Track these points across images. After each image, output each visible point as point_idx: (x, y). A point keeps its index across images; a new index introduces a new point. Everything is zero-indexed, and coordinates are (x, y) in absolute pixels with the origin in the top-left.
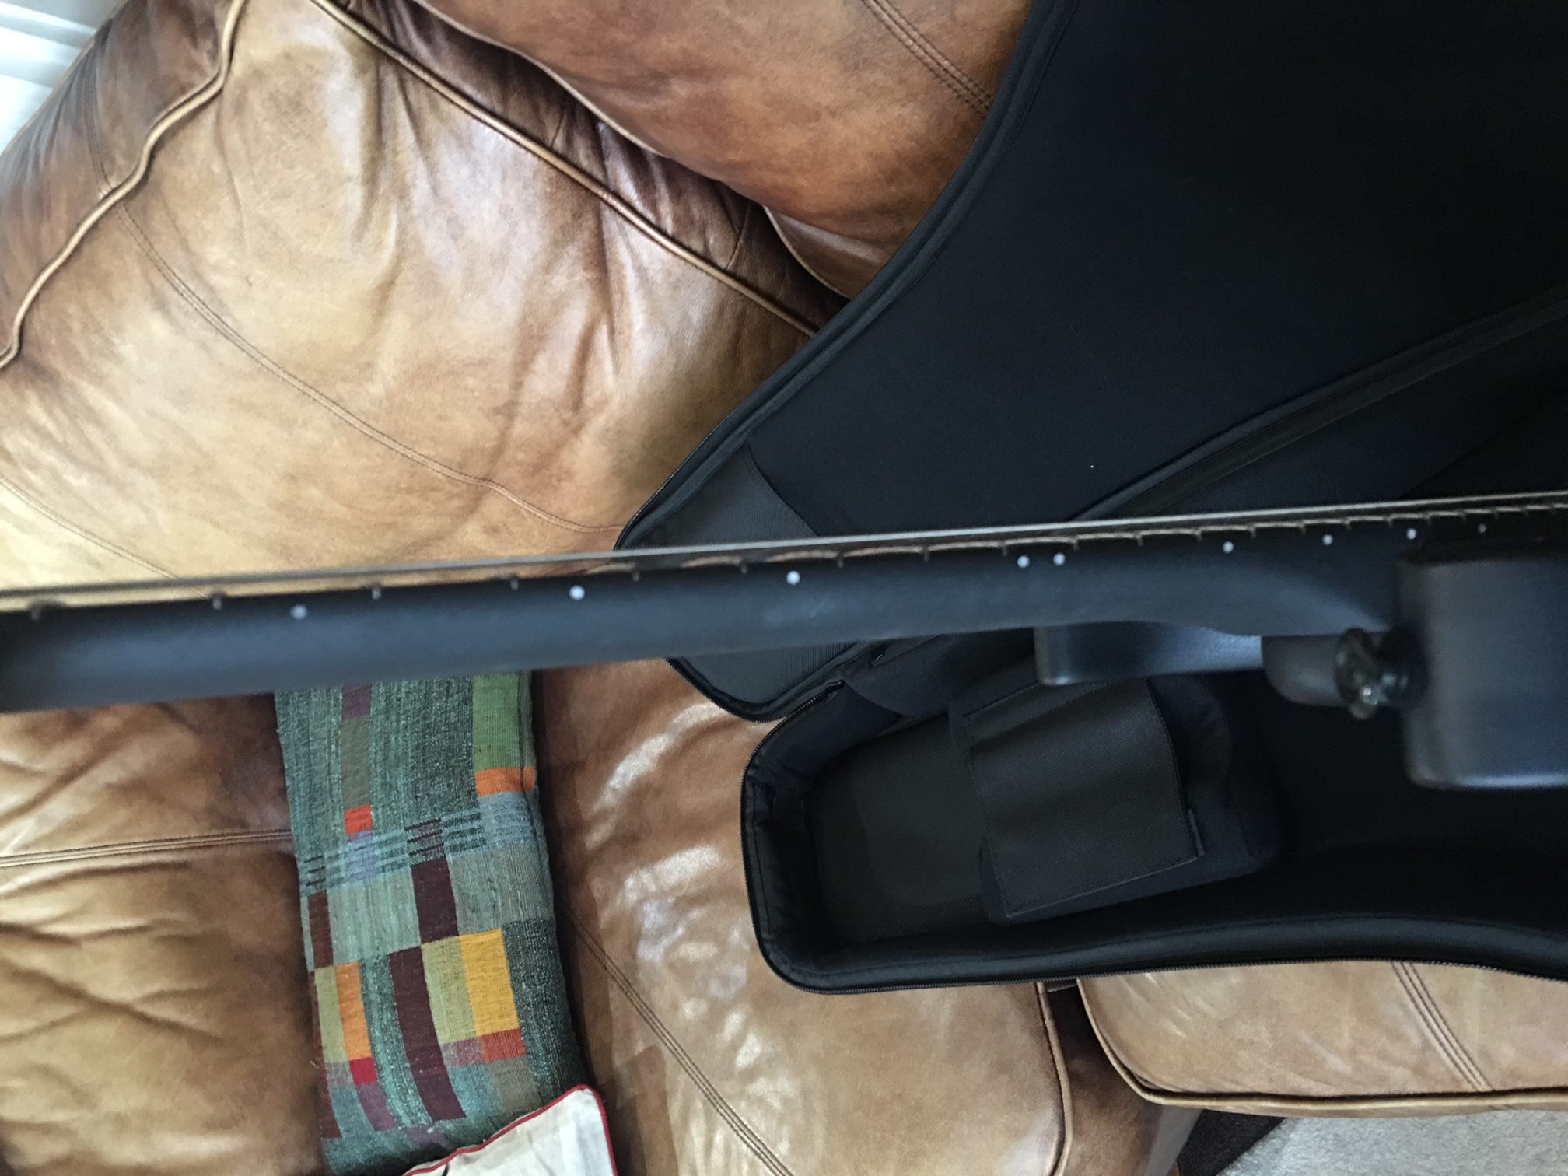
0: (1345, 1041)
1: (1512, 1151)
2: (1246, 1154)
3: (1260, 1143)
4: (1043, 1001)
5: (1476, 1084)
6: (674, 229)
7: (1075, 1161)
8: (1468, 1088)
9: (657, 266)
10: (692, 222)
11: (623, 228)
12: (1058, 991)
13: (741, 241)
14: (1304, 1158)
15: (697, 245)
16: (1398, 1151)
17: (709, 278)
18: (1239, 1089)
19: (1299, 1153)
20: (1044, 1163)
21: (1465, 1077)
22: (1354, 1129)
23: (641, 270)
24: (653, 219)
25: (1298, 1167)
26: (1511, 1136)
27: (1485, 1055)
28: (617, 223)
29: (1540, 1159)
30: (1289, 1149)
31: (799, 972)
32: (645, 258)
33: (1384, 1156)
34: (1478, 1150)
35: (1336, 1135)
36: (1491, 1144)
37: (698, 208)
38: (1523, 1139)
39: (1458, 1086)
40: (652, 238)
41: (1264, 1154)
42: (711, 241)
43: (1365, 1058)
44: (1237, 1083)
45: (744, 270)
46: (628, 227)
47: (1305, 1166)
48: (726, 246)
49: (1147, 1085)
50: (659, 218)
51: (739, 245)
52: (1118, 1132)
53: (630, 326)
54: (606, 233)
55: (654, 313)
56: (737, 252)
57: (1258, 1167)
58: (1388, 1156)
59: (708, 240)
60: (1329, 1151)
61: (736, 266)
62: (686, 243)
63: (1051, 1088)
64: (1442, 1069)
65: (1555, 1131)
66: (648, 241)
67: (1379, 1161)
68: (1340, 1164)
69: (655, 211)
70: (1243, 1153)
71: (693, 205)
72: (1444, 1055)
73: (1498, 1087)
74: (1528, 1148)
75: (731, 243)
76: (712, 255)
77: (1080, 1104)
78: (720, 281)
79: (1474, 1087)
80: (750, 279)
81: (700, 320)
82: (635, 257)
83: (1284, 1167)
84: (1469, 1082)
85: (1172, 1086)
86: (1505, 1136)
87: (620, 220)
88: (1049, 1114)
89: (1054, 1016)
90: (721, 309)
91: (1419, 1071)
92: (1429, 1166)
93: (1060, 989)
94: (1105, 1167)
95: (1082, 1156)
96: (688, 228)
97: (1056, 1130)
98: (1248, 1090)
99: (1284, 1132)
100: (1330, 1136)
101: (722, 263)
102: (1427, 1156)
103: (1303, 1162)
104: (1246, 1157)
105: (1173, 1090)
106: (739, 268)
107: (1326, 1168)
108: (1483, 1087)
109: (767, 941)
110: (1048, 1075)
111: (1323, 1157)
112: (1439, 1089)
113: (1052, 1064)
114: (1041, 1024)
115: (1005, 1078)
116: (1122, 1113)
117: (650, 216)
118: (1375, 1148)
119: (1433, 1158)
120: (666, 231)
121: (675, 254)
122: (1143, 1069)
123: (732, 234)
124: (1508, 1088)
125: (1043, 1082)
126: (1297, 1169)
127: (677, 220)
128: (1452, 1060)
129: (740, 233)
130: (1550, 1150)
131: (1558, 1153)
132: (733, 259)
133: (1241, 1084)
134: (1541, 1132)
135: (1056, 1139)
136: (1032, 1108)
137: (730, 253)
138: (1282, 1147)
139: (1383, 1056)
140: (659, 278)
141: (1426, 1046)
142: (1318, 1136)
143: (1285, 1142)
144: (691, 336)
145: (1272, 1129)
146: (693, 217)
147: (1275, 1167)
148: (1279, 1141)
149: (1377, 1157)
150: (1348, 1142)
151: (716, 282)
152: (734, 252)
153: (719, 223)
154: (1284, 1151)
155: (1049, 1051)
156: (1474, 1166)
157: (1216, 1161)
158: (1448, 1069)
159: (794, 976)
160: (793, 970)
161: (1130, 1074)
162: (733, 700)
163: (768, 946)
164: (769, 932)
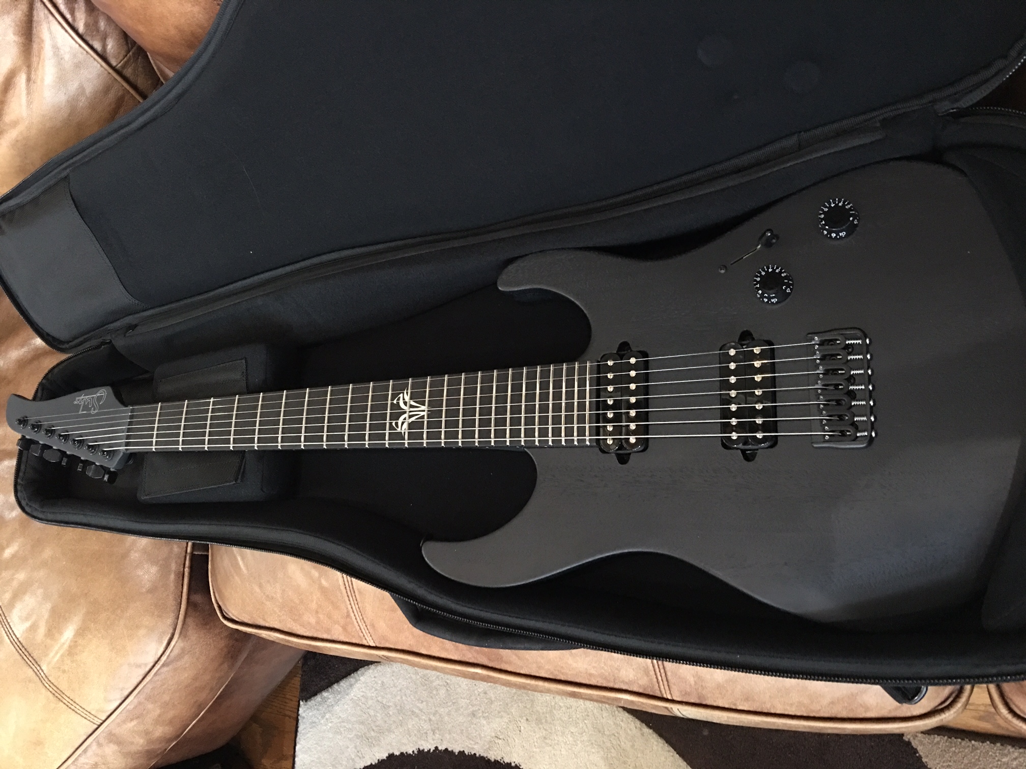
0: (314, 606)
1: (462, 707)
2: (336, 684)
3: (345, 679)
4: (188, 557)
5: (369, 641)
6: (83, 30)
7: (176, 652)
8: (365, 643)
9: (67, 49)
10: (98, 30)
11: (48, 18)
12: (201, 555)
13: (131, 53)
14: (363, 692)
15: (97, 46)
16: (409, 696)
17: (102, 69)
18: (267, 625)
19: (362, 688)
20: (158, 649)
21: (364, 636)
22: (393, 680)
23: (56, 48)
24: (70, 20)
25: (359, 696)
26: (464, 699)
27: (373, 626)
28: (44, 13)
29: (473, 714)
30: (358, 685)
31: (30, 506)
32: (60, 43)
33: (402, 698)
34: (447, 703)
35: (383, 682)
36: (454, 701)
37: (104, 23)
38: (469, 701)
39: (361, 640)
40: (66, 31)
41: (345, 686)
42: (109, 47)
43: (321, 616)
44: (264, 620)
45: (128, 72)
46: (51, 17)
47: (363, 696)
48: (119, 53)
49: (226, 615)
50: (74, 20)
51: (128, 55)
52: (211, 641)
53: (43, 80)
54: (35, 17)
55: (62, 79)
56: (125, 59)
57: (339, 693)
58: (404, 698)
59: (107, 45)
60: (376, 690)
61: (124, 67)
62: (91, 42)
63: (175, 607)
64: (354, 629)
65: (485, 700)
66: (63, 31)
67: (399, 700)
68: (379, 698)
69: (72, 13)
70: (334, 684)
71: (101, 21)
72: (355, 623)
73: (378, 645)
74: (470, 706)
75: (123, 53)
76: (108, 55)
77: (190, 621)
78: (109, 73)
79: (368, 642)
80: (132, 78)
81: (91, 93)
82: (53, 38)
83: (352, 695)
84: (366, 639)
85: (237, 618)
86: (461, 698)
87: (46, 12)
88: (170, 621)
89: (191, 567)
90: (107, 90)
91: (344, 628)
92: (421, 708)
93: (203, 554)
94: (197, 659)
95: (183, 649)
96: (95, 33)
97: (171, 631)
98: (271, 626)
99: (358, 676)
100: (380, 682)
101: (114, 63)
102: (422, 702)
103: (362, 694)
104: (335, 686)
105: (237, 620)
106: (125, 70)
107: (372, 699)
108: (372, 644)
109: (20, 484)
110: (175, 599)
111: (373, 693)
112: (354, 641)
113: (180, 593)
114: (182, 569)
115: (150, 596)
116: (217, 631)
117: (68, 16)
118: (399, 693)
119: (424, 703)
120: (78, 30)
121: (80, 45)
122: (225, 605)
123: (125, 47)
124: (382, 646)
125: (171, 602)
126: (358, 698)
127: (87, 25)
128: (359, 626)
129: (132, 48)
130: (479, 710)
131: (483, 712)
132: (122, 62)
133: (267, 622)
134: (478, 699)
135: (169, 636)
136: (159, 616)
137: (121, 58)
138: (355, 684)
139: (329, 616)
140: (67, 57)
141: (348, 616)
142: (374, 680)
143: (357, 681)
144: (83, 101)
145: (353, 673)
146: (99, 27)
147: (347, 694)
148: (354, 680)
149: (399, 698)
150: (387, 687)
151: (106, 72)
152: (124, 58)
153: (117, 37)
154: (355, 686)
155: (181, 587)
156: (442, 712)
157: (319, 686)
158: (356, 630)
159: (27, 509)
160: (27, 504)
161: (220, 607)
162: (48, 335)
163: (19, 488)
164: (22, 480)
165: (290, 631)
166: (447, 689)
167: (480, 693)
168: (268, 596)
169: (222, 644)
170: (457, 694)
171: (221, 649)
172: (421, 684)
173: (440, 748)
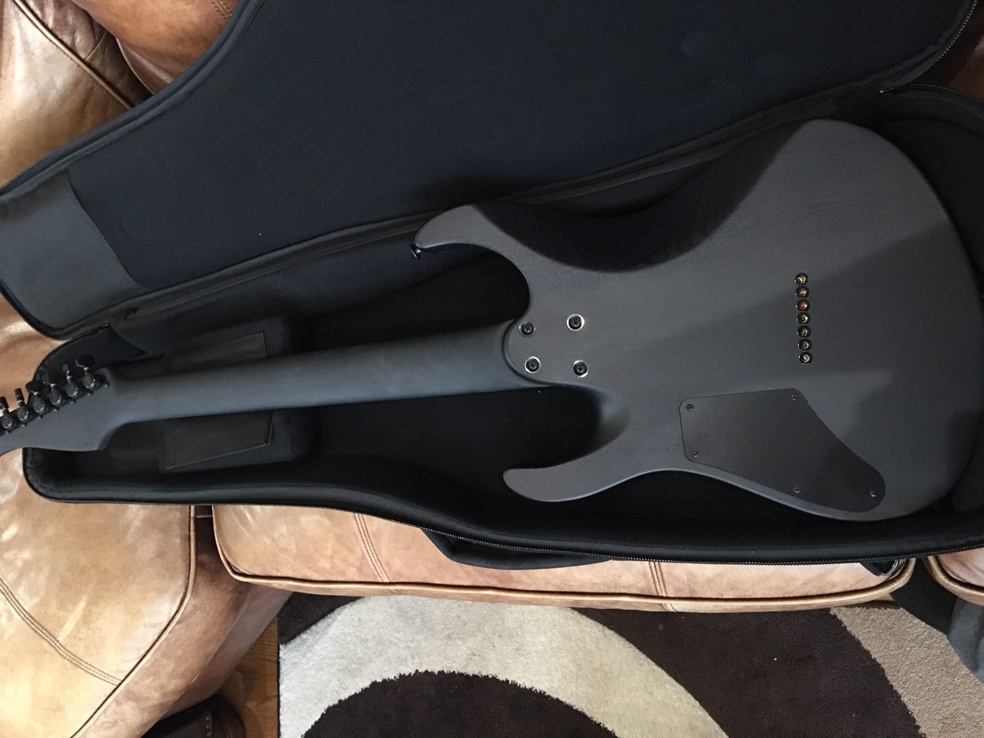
0: (329, 552)
1: (438, 631)
2: (313, 626)
3: (322, 620)
4: (192, 522)
5: (383, 578)
6: (53, 25)
7: (189, 608)
8: (379, 580)
9: (38, 45)
10: (66, 25)
11: (18, 15)
12: (203, 518)
13: (98, 46)
14: (341, 630)
15: (67, 39)
16: (386, 628)
17: (72, 62)
18: (279, 575)
19: (339, 626)
20: (171, 609)
21: (379, 574)
22: (369, 615)
23: (26, 44)
24: (40, 16)
25: (338, 634)
26: (439, 624)
27: (388, 564)
28: (15, 11)
29: (449, 637)
30: (335, 624)
31: (44, 488)
32: (30, 38)
33: (379, 630)
34: (423, 630)
35: (360, 619)
36: (429, 628)
37: (72, 18)
38: (444, 626)
39: (376, 579)
40: (37, 27)
41: (322, 626)
42: (78, 40)
43: (336, 561)
44: (277, 570)
45: (96, 64)
46: (21, 14)
47: (341, 633)
48: (87, 46)
49: (237, 571)
50: (44, 16)
51: (96, 48)
52: (219, 596)
53: (13, 76)
54: (5, 15)
55: (32, 73)
56: (94, 51)
57: (318, 633)
58: (381, 630)
59: (76, 39)
60: (354, 626)
61: (92, 59)
62: (60, 37)
63: (185, 568)
64: (369, 569)
65: (459, 623)
66: (34, 28)
67: (376, 633)
68: (358, 634)
69: (42, 9)
70: (312, 625)
71: (69, 15)
72: (371, 563)
73: (392, 581)
74: (446, 630)
75: (91, 45)
76: (77, 48)
77: (199, 579)
78: (79, 66)
79: (382, 579)
80: (100, 70)
81: (61, 85)
82: (23, 35)
83: (331, 633)
84: (380, 577)
85: (246, 570)
86: (436, 624)
87: (17, 9)
88: (181, 581)
89: (196, 530)
90: (76, 83)
91: (359, 570)
92: (399, 637)
93: (205, 517)
94: (207, 614)
95: (195, 606)
96: (63, 28)
97: (183, 591)
98: (284, 575)
99: (335, 615)
100: (357, 619)
101: (83, 56)
102: (399, 632)
103: (340, 631)
104: (313, 628)
105: (248, 573)
106: (94, 62)
107: (350, 635)
108: (386, 580)
109: (29, 468)
110: (185, 561)
111: (351, 629)
112: (368, 580)
113: (188, 555)
114: (188, 533)
115: (159, 561)
116: (224, 586)
117: (38, 12)
118: (376, 626)
119: (402, 633)
120: (47, 25)
121: (51, 41)
122: (235, 561)
123: (93, 40)
124: (396, 581)
125: (180, 564)
126: (337, 635)
127: (56, 20)
128: (374, 565)
129: (99, 40)
130: (454, 632)
131: (458, 634)
132: (91, 55)
133: (280, 572)
134: (452, 623)
135: (181, 595)
136: (171, 578)
137: (90, 50)
138: (332, 623)
139: (345, 561)
140: (37, 52)
141: (364, 557)
142: (351, 618)
143: (334, 621)
144: (54, 93)
145: (329, 613)
146: (68, 22)
147: (326, 634)
148: (331, 620)
149: (376, 631)
150: (365, 623)
151: (76, 65)
152: (92, 51)
153: (85, 31)
154: (332, 625)
155: (188, 549)
156: (419, 638)
157: (297, 629)
158: (371, 569)
159: (41, 490)
160: (41, 486)
161: (229, 564)
162: (40, 322)
163: (28, 471)
164: (31, 463)
165: (304, 578)
166: (422, 618)
167: (454, 617)
168: (282, 548)
169: (229, 597)
170: (432, 621)
171: (228, 603)
172: (397, 616)
173: (420, 671)
